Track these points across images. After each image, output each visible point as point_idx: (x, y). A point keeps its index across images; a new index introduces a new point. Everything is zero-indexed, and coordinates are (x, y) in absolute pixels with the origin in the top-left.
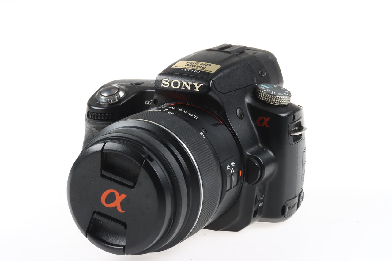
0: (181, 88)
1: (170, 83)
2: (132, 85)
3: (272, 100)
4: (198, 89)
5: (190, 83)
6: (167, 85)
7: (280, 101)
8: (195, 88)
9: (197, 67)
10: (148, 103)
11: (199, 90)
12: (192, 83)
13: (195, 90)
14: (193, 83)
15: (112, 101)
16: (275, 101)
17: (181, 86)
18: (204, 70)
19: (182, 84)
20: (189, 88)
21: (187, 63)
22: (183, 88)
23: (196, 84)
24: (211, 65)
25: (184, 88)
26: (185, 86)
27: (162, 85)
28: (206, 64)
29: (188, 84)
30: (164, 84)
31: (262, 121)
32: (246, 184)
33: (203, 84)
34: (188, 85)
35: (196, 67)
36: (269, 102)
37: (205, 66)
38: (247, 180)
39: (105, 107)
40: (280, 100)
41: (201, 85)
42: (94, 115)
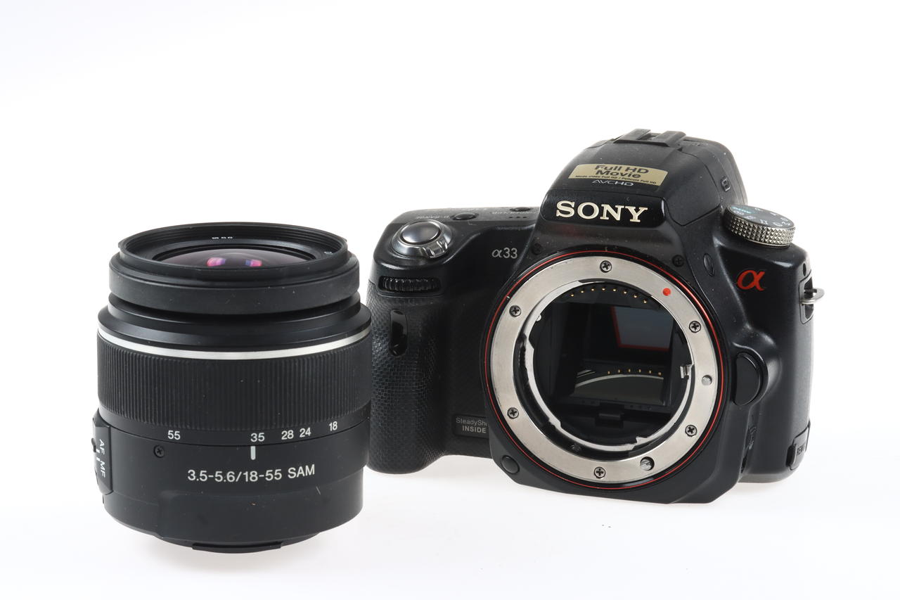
0: (601, 218)
1: (576, 209)
2: (455, 219)
3: (759, 236)
4: (638, 219)
5: (620, 208)
6: (568, 213)
7: (771, 237)
8: (632, 217)
9: (622, 174)
10: (499, 255)
11: (639, 221)
12: (623, 207)
13: (631, 220)
14: (626, 207)
15: (433, 253)
16: (766, 238)
17: (601, 213)
18: (640, 180)
19: (601, 210)
20: (617, 217)
21: (596, 168)
22: (605, 217)
23: (632, 209)
24: (647, 171)
25: (608, 218)
26: (609, 214)
27: (559, 214)
28: (636, 169)
29: (616, 210)
30: (562, 212)
31: (750, 279)
32: (731, 406)
33: (647, 209)
34: (617, 212)
35: (619, 176)
36: (753, 238)
37: (636, 173)
38: (733, 399)
39: (406, 267)
40: (771, 235)
41: (642, 210)
42: (394, 281)
